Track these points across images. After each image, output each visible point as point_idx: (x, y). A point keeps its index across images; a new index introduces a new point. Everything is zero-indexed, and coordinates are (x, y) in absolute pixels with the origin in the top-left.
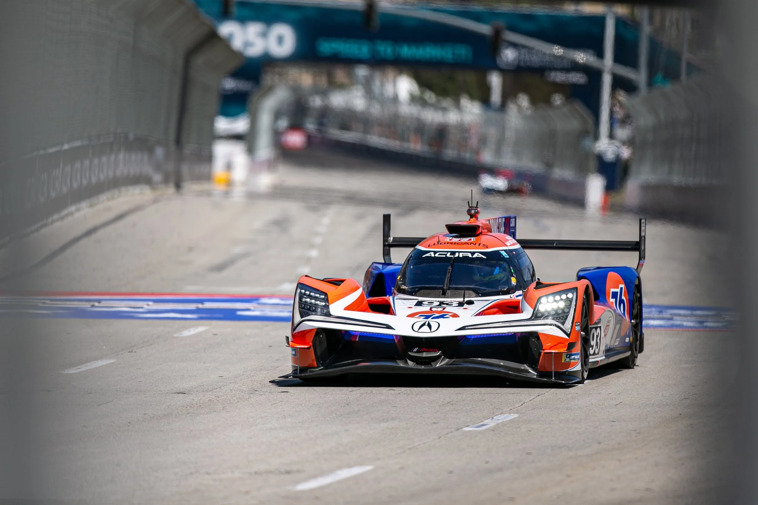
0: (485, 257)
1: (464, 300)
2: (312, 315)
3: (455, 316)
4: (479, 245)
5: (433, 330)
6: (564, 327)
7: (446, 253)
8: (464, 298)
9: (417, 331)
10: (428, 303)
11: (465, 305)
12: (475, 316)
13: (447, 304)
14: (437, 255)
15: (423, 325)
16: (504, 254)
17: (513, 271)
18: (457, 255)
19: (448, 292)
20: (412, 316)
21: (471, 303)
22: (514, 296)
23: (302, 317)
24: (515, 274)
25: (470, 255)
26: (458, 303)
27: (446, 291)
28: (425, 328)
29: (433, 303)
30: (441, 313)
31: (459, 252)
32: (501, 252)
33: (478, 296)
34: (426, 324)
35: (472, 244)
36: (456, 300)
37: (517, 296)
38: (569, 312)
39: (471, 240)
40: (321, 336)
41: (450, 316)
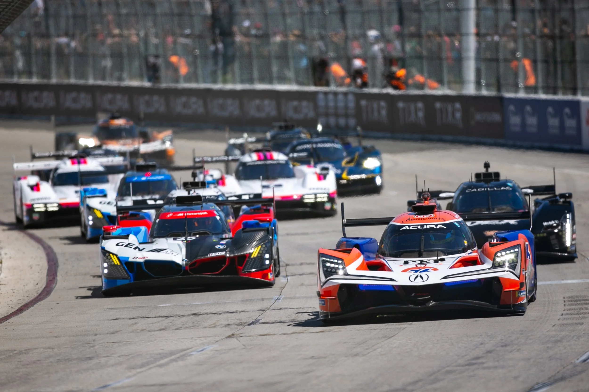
0: (445, 228)
1: (437, 258)
2: (334, 275)
3: (435, 269)
4: (439, 219)
5: (425, 279)
6: (515, 272)
7: (417, 226)
8: (437, 257)
9: (413, 281)
10: (412, 262)
11: (439, 262)
12: (450, 268)
13: (426, 262)
14: (411, 228)
15: (417, 277)
16: (457, 224)
17: (464, 236)
18: (425, 227)
19: (424, 253)
20: (405, 271)
21: (443, 260)
22: (467, 254)
23: (326, 277)
24: (466, 238)
25: (434, 227)
26: (433, 260)
27: (423, 253)
28: (419, 279)
29: (416, 262)
30: (425, 268)
31: (427, 225)
32: (455, 223)
33: (445, 255)
34: (419, 276)
35: (434, 219)
36: (431, 259)
37: (469, 254)
38: (517, 262)
39: (431, 216)
40: (343, 289)
41: (432, 270)
